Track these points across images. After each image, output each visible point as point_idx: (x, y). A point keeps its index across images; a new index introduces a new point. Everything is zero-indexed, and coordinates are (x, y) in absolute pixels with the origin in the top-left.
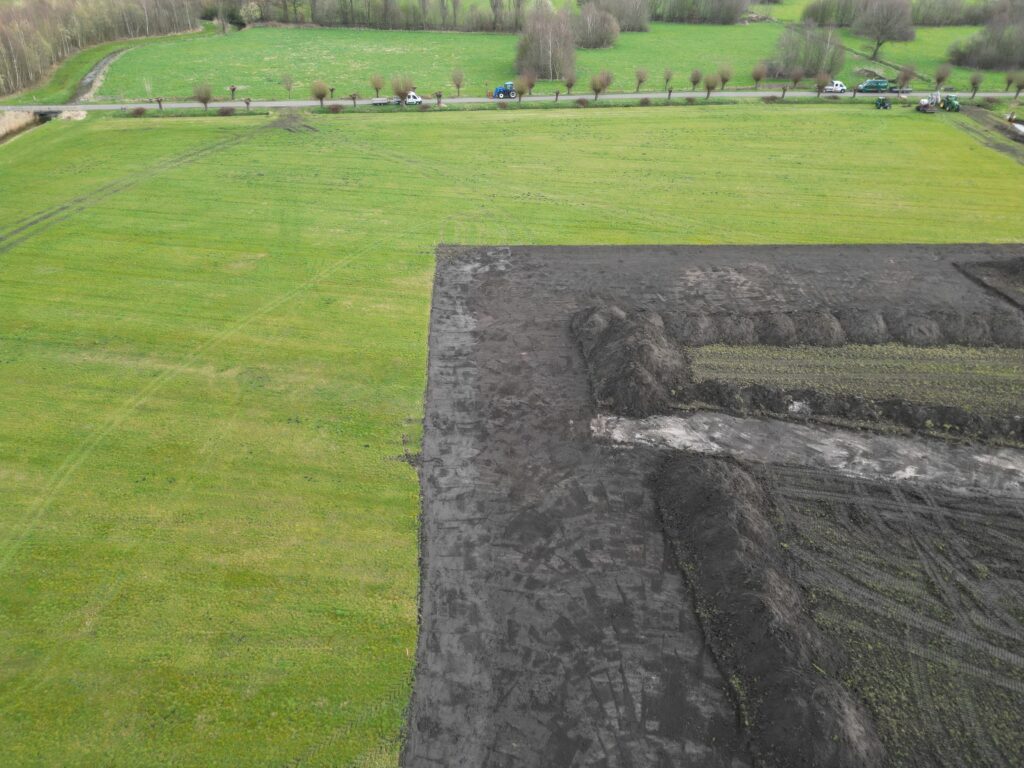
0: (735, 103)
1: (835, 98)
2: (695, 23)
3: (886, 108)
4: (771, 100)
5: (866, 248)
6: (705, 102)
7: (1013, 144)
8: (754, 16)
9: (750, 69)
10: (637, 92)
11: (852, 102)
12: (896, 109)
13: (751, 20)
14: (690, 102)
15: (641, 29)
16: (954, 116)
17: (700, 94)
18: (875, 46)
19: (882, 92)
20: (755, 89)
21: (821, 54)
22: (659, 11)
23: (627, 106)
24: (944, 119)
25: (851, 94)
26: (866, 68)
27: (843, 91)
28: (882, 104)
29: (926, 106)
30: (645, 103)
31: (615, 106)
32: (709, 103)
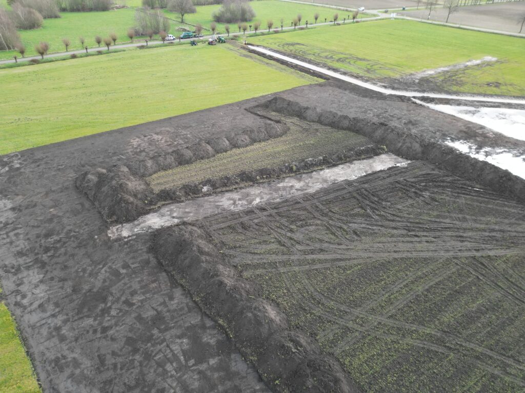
0: (124, 51)
1: (172, 43)
2: (87, 11)
3: (195, 45)
4: (142, 47)
5: (209, 110)
6: (108, 52)
7: (250, 54)
8: (118, 6)
9: (126, 33)
10: (67, 51)
11: (180, 44)
12: (200, 45)
13: (117, 8)
14: (100, 53)
15: (56, 17)
16: (224, 44)
17: (104, 48)
18: (181, 17)
19: (191, 38)
20: (132, 43)
21: (158, 22)
22: (63, 6)
23: (64, 60)
24: (220, 46)
25: (178, 40)
26: (181, 27)
27: (174, 39)
28: (193, 43)
29: (212, 42)
30: (74, 57)
31: (56, 61)
32: (110, 52)
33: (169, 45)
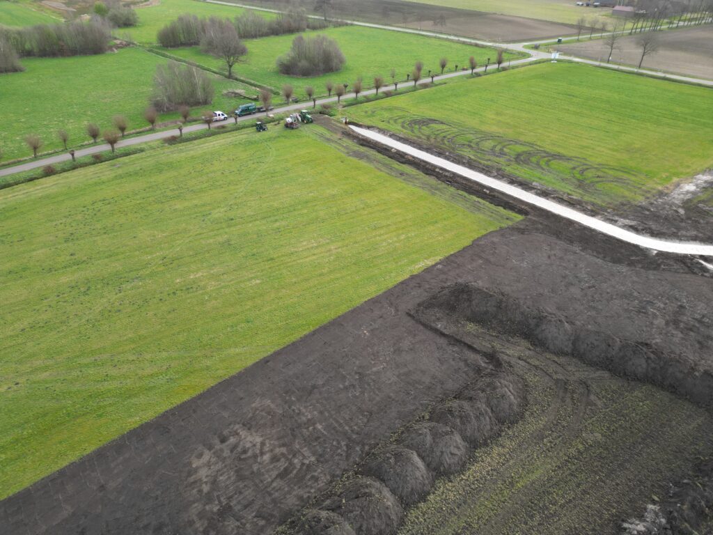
1: (223, 127)
3: (264, 130)
4: (172, 141)
6: (113, 157)
8: (118, 42)
9: (143, 104)
10: (36, 158)
11: (237, 128)
12: (272, 130)
13: (118, 47)
14: (98, 159)
16: (311, 126)
17: (104, 148)
18: (228, 68)
19: (254, 113)
20: (152, 130)
24: (306, 130)
25: (232, 120)
26: (231, 90)
27: (225, 119)
28: (260, 128)
29: (292, 123)
30: (49, 172)
33: (219, 133)
